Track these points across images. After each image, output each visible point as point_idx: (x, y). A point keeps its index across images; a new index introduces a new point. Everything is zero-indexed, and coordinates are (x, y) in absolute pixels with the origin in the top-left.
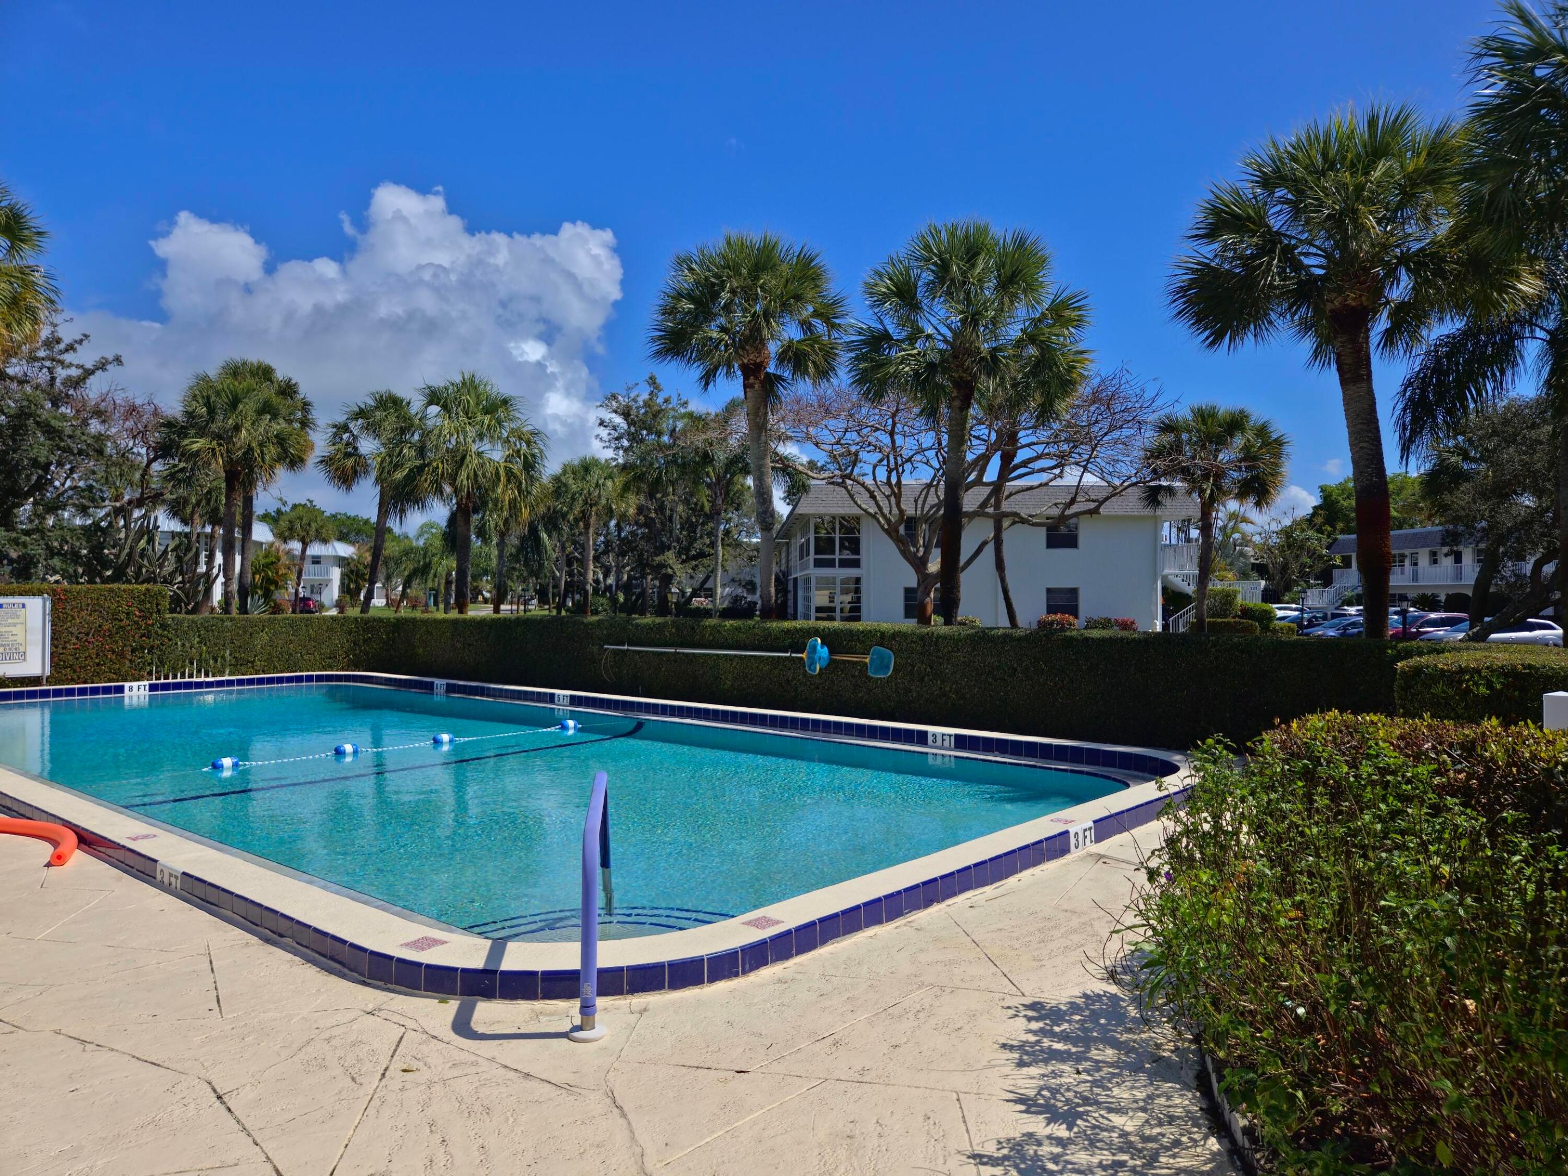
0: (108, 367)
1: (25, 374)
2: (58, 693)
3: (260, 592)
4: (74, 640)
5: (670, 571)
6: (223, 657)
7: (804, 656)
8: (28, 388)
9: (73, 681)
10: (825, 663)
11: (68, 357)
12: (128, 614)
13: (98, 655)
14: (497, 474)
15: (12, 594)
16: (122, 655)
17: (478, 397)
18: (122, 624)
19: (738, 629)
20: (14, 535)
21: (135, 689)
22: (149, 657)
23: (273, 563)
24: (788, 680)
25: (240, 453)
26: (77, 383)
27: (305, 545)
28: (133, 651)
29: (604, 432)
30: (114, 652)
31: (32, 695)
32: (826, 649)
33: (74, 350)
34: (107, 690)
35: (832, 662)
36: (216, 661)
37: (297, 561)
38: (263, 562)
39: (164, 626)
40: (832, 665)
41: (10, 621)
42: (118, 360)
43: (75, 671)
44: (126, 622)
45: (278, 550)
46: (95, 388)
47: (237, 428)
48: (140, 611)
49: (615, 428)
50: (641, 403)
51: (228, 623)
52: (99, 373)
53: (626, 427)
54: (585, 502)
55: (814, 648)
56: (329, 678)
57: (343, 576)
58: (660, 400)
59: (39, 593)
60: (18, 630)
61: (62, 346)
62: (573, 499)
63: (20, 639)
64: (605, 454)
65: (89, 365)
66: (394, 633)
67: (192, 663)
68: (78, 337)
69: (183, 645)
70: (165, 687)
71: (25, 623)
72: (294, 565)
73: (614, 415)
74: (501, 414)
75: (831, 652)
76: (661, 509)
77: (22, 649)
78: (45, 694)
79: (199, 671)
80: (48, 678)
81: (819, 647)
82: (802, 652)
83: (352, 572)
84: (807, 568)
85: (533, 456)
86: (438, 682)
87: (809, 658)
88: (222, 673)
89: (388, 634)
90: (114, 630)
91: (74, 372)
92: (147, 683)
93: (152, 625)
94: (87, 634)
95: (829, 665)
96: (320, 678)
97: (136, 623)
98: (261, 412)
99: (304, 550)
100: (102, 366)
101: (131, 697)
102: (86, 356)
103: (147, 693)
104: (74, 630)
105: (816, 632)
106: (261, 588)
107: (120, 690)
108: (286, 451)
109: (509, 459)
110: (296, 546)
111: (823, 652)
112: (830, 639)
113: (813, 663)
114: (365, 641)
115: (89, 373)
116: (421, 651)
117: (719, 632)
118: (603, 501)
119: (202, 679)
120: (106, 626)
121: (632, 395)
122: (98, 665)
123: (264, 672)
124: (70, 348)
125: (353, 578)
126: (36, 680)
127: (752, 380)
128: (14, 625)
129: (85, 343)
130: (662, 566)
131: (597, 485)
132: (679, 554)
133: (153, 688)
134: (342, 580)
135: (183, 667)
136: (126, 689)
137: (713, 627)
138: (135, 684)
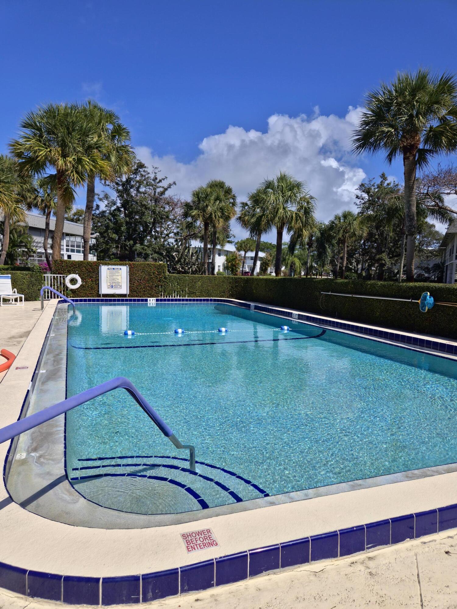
0: (172, 186)
1: (145, 191)
2: (130, 300)
3: (230, 269)
4: (136, 282)
5: (383, 262)
6: (185, 291)
7: (419, 301)
8: (146, 195)
9: (137, 296)
10: (431, 307)
11: (160, 184)
12: (154, 273)
13: (144, 288)
14: (292, 217)
15: (117, 265)
16: (151, 288)
17: (287, 184)
18: (152, 277)
19: (384, 286)
20: (142, 246)
21: (151, 300)
22: (160, 289)
23: (235, 259)
24: (410, 314)
25: (208, 216)
26: (163, 193)
27: (246, 252)
28: (156, 287)
29: (358, 201)
30: (149, 287)
31: (123, 300)
32: (432, 298)
33: (161, 182)
34: (142, 300)
35: (435, 306)
36: (183, 292)
37: (243, 258)
38: (231, 258)
39: (165, 278)
40: (435, 307)
41: (117, 274)
42: (175, 183)
43: (137, 293)
44: (153, 276)
45: (236, 254)
46: (168, 194)
47: (207, 206)
48: (158, 272)
49: (363, 199)
50: (376, 187)
51: (187, 278)
52: (169, 189)
53: (367, 198)
54: (344, 231)
55: (425, 298)
56: (218, 300)
57: (261, 264)
58: (385, 184)
59: (126, 265)
60: (119, 277)
61: (158, 181)
62: (339, 231)
63: (120, 281)
64: (356, 211)
65: (166, 187)
66: (246, 283)
67: (175, 292)
68: (164, 177)
69: (172, 285)
70: (161, 300)
71: (121, 275)
72: (242, 260)
73: (363, 193)
74: (295, 190)
75: (435, 300)
76: (381, 234)
77: (120, 284)
78: (127, 300)
79: (177, 296)
80: (128, 295)
81: (428, 297)
82: (418, 300)
83: (264, 263)
84: (452, 260)
85: (309, 208)
86: (252, 304)
87: (422, 303)
88: (185, 296)
89: (244, 284)
90: (149, 279)
91: (162, 189)
92: (155, 298)
93: (162, 277)
94: (141, 280)
95: (433, 307)
96: (215, 300)
97: (156, 276)
98: (216, 200)
99: (245, 255)
100: (170, 186)
101: (150, 303)
102: (165, 184)
103: (155, 302)
104: (137, 278)
105: (428, 289)
106: (231, 268)
107: (146, 300)
108: (223, 214)
109: (299, 210)
110: (242, 253)
111: (430, 300)
112: (434, 293)
113: (424, 306)
114: (236, 286)
115: (166, 189)
116: (255, 291)
117: (374, 287)
118: (352, 231)
119: (178, 298)
120: (147, 277)
121: (372, 184)
122: (144, 291)
123: (199, 297)
124: (160, 181)
125: (264, 265)
126: (125, 296)
127: (408, 154)
128: (118, 276)
129: (165, 180)
130: (381, 259)
131: (349, 224)
132: (389, 254)
133: (157, 300)
134: (261, 266)
135: (172, 293)
136: (149, 300)
137: (371, 285)
138: (151, 299)
